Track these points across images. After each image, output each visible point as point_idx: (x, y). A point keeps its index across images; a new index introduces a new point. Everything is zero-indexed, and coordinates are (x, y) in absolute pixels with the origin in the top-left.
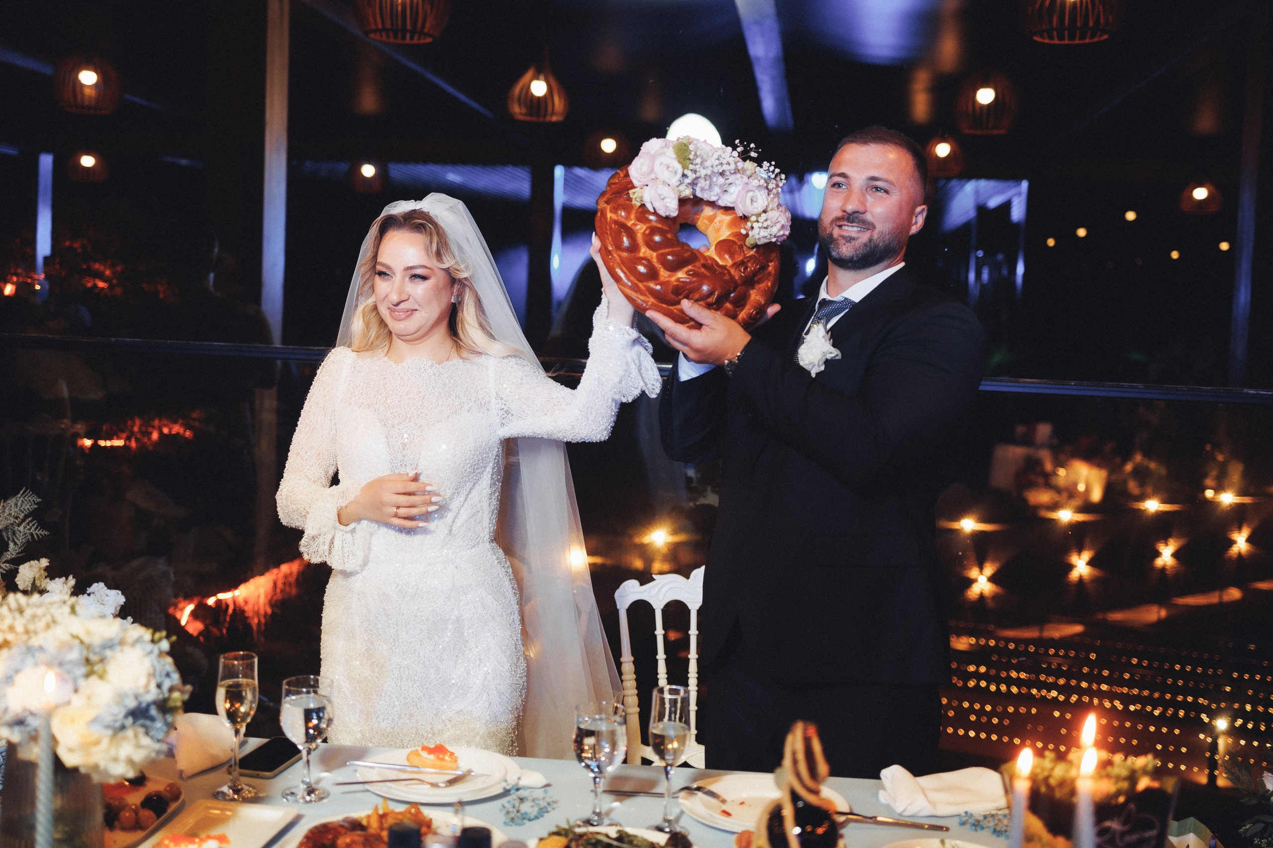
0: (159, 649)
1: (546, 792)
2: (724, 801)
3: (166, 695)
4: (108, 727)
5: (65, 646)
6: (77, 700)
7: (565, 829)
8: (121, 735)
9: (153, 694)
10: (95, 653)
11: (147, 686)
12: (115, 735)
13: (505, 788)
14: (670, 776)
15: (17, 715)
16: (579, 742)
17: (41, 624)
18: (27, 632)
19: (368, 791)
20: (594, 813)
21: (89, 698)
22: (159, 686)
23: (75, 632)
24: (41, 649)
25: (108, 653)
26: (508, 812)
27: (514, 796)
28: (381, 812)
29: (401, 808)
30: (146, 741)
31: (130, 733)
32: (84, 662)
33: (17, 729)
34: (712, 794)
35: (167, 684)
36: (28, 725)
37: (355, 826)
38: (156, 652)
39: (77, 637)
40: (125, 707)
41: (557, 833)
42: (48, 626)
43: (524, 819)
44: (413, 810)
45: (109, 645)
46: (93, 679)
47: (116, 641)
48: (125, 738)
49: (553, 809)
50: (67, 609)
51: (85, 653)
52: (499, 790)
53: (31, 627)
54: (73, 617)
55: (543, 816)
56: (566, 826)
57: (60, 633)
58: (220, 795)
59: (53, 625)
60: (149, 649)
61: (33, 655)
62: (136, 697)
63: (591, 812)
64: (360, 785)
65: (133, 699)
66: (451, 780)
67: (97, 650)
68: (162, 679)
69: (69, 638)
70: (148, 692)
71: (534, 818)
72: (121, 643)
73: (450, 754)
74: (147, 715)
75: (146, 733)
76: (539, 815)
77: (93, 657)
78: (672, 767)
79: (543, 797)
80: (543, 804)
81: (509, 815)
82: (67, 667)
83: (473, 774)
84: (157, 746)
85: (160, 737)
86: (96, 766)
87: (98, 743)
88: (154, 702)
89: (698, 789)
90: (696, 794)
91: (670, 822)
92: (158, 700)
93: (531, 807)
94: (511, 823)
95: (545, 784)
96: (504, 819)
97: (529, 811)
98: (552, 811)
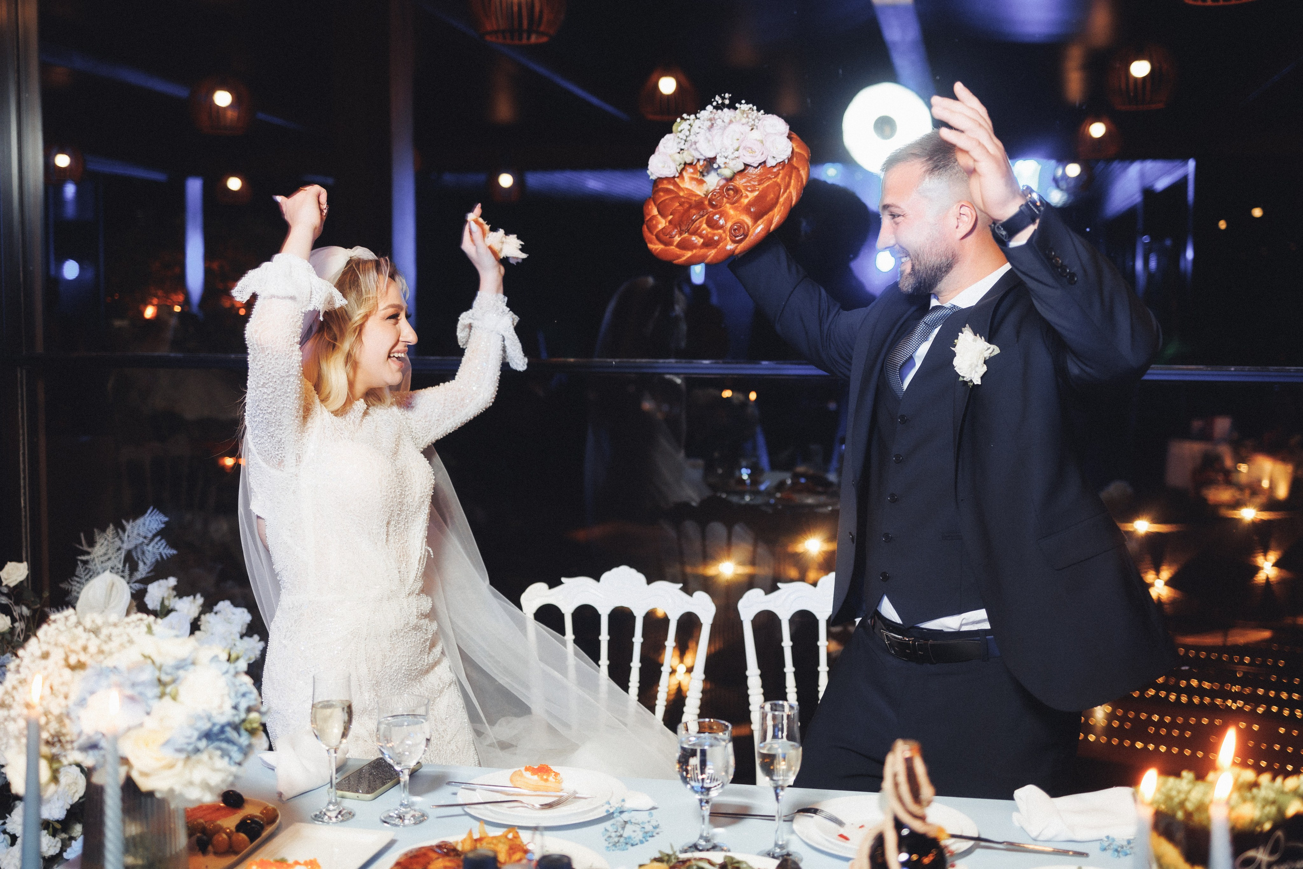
0: (236, 668)
1: (651, 815)
2: (840, 823)
3: (243, 716)
4: (180, 751)
5: (136, 668)
6: (150, 722)
7: (668, 855)
8: (194, 758)
9: (225, 715)
10: (167, 674)
11: (220, 707)
12: (188, 758)
13: (608, 811)
14: (780, 798)
15: (89, 737)
17: (114, 645)
18: (101, 652)
19: (467, 814)
20: (701, 837)
21: (162, 720)
22: (235, 708)
23: (147, 653)
24: (115, 670)
25: (181, 673)
26: (610, 837)
27: (617, 820)
28: (476, 837)
29: (499, 832)
30: (223, 763)
31: (204, 757)
32: (156, 682)
33: (91, 752)
34: (832, 819)
35: (244, 705)
36: (101, 748)
37: (447, 850)
38: (232, 671)
39: (149, 657)
40: (197, 729)
41: (659, 860)
42: (122, 646)
43: (627, 844)
44: (510, 836)
45: (181, 665)
46: (167, 699)
47: (189, 661)
48: (199, 762)
49: (658, 834)
50: (144, 628)
51: (157, 674)
52: (601, 814)
53: (106, 648)
54: (148, 636)
55: (647, 841)
56: (670, 852)
57: (132, 655)
58: (318, 818)
59: (128, 645)
60: (224, 669)
61: (107, 676)
62: (209, 718)
63: (698, 836)
64: (459, 808)
65: (206, 721)
66: (554, 802)
67: (169, 671)
68: (239, 700)
69: (142, 658)
70: (222, 714)
71: (637, 844)
72: (193, 663)
73: (555, 775)
74: (223, 736)
75: (222, 756)
76: (644, 840)
77: (165, 678)
78: (782, 788)
79: (649, 819)
80: (648, 828)
81: (611, 840)
82: (139, 689)
83: (577, 795)
84: (234, 769)
85: (238, 760)
86: (171, 791)
87: (171, 766)
88: (229, 724)
89: (815, 811)
90: (812, 817)
91: (782, 847)
92: (234, 723)
93: (634, 831)
94: (614, 848)
95: (650, 807)
96: (606, 844)
97: (633, 836)
98: (657, 836)
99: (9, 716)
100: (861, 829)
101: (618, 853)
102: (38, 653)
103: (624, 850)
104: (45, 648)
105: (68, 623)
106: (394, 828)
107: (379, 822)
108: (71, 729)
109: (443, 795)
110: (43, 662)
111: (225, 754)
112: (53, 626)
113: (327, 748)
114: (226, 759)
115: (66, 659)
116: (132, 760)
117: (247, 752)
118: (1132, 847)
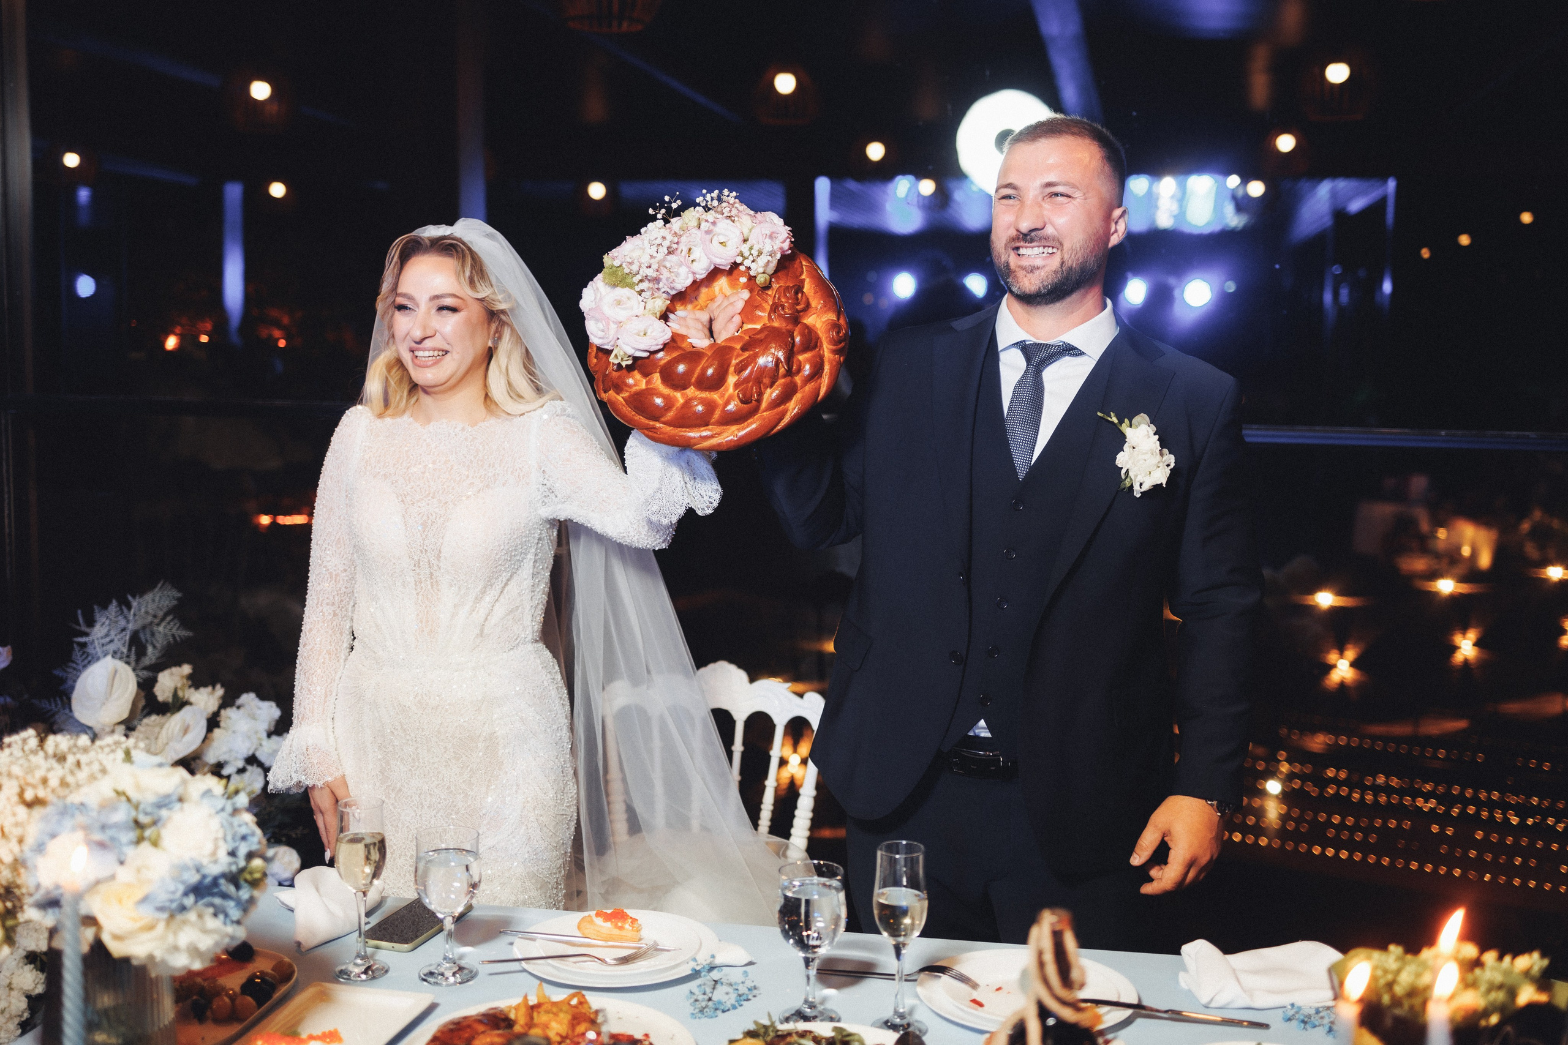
0: (234, 804)
1: (747, 973)
2: (975, 986)
3: (242, 863)
4: (161, 909)
5: (106, 806)
6: (124, 875)
7: (765, 1027)
8: (179, 917)
9: (221, 864)
10: (146, 814)
11: (214, 853)
12: (172, 916)
13: (694, 969)
14: (901, 954)
15: (48, 893)
17: (82, 775)
18: (64, 783)
19: (525, 971)
20: (806, 1002)
21: (139, 871)
22: (232, 854)
23: (120, 789)
24: (82, 807)
25: (164, 813)
26: (696, 1000)
27: (706, 979)
28: (533, 1002)
29: (562, 996)
30: (213, 923)
31: (192, 916)
32: (132, 824)
33: (50, 911)
34: (963, 979)
35: (243, 850)
36: (62, 906)
37: (497, 1020)
38: (229, 809)
39: (124, 794)
40: (183, 882)
41: (751, 1034)
43: (716, 1009)
44: (574, 1002)
45: (164, 803)
46: (145, 846)
47: (175, 798)
48: (185, 922)
49: (754, 996)
50: (120, 754)
51: (133, 813)
52: (686, 971)
53: (70, 779)
54: (127, 766)
55: (741, 1005)
56: (767, 1022)
57: (105, 788)
58: (343, 975)
59: (99, 775)
60: (220, 806)
61: (73, 816)
62: (198, 869)
63: (802, 1001)
64: (517, 963)
65: (194, 872)
66: (629, 956)
67: (149, 810)
68: (237, 844)
69: (113, 795)
70: (216, 862)
71: (728, 1010)
72: (181, 800)
73: (631, 922)
74: (216, 890)
75: (215, 915)
76: (737, 1005)
77: (144, 819)
79: (743, 980)
80: (743, 989)
81: (698, 1005)
82: (110, 832)
83: (659, 947)
84: (230, 929)
85: (235, 918)
86: (151, 957)
87: (151, 927)
88: (224, 875)
89: (942, 970)
90: (940, 977)
91: (902, 1016)
92: (231, 872)
93: (726, 995)
94: (700, 1015)
95: (746, 962)
96: (691, 1010)
97: (724, 998)
98: (754, 999)
100: (997, 992)
101: (704, 1020)
103: (712, 1017)
105: (26, 747)
106: (436, 988)
107: (416, 980)
108: (26, 880)
109: (496, 949)
111: (219, 912)
112: (8, 751)
114: (221, 917)
115: (21, 794)
116: (101, 919)
117: (247, 906)
118: (1322, 1018)
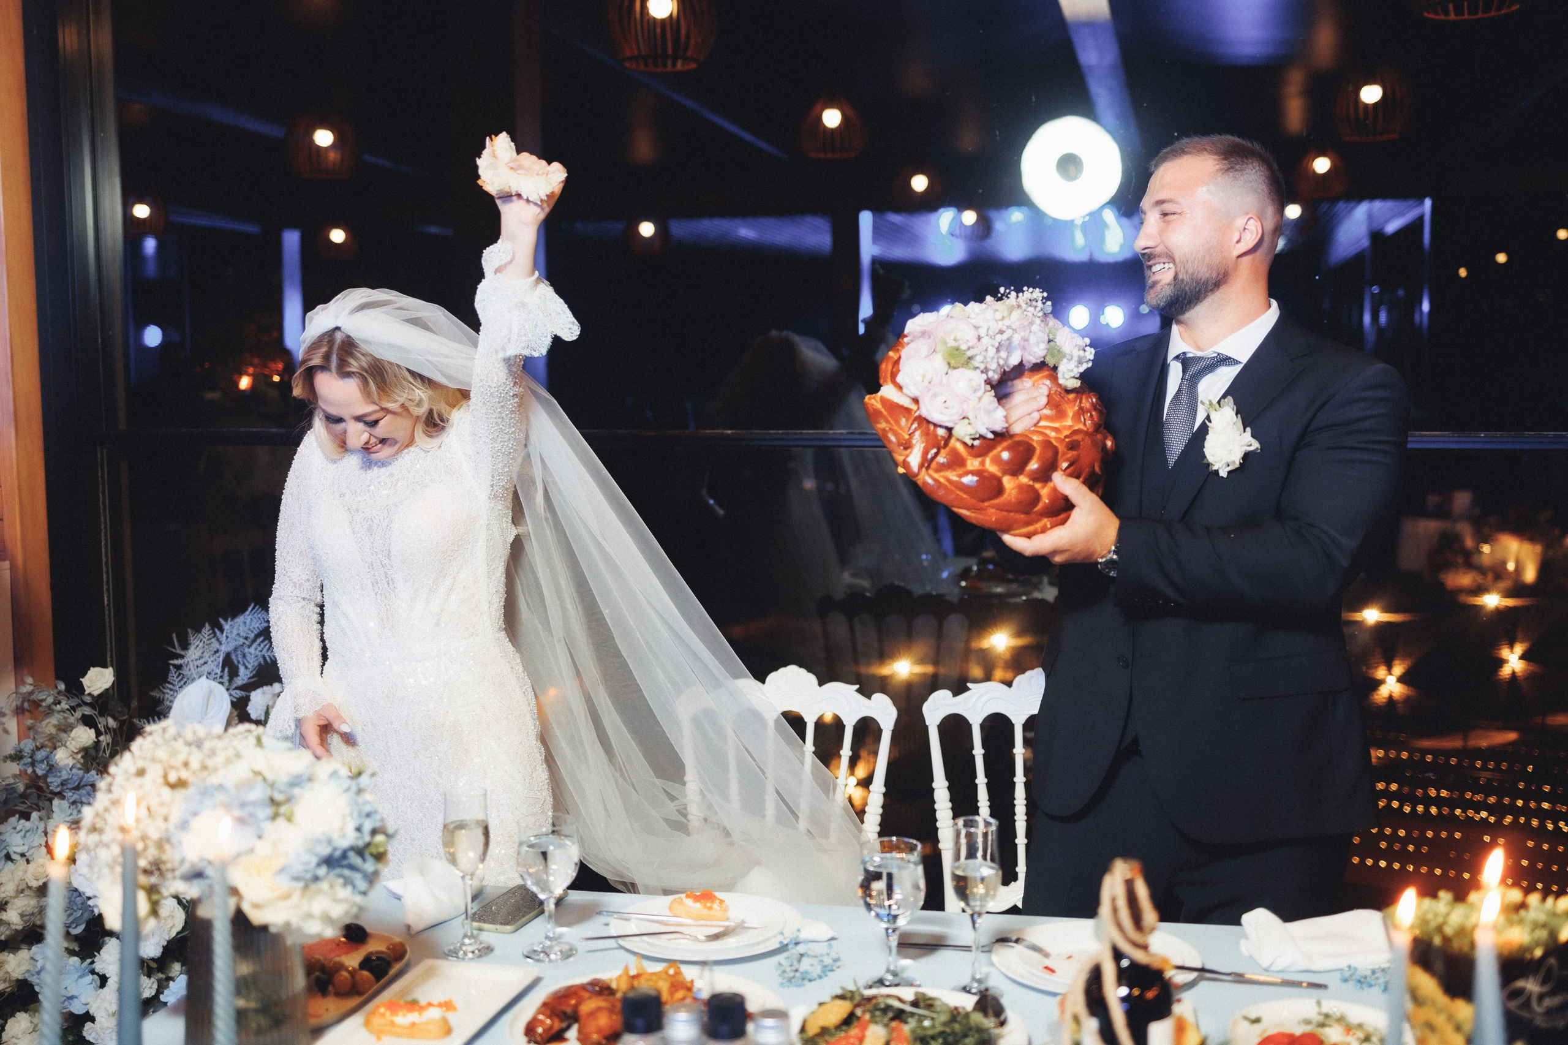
0: (357, 784)
1: (830, 946)
2: (1047, 955)
3: (367, 839)
4: (297, 879)
5: (244, 785)
6: (262, 848)
7: (851, 991)
8: (313, 887)
9: (348, 838)
10: (280, 792)
11: (342, 829)
12: (306, 887)
13: (781, 943)
14: (977, 926)
15: (193, 865)
16: (866, 886)
17: (219, 759)
18: (204, 768)
19: (621, 947)
20: (888, 971)
21: (275, 843)
22: (359, 829)
23: (257, 768)
24: (221, 787)
25: (296, 791)
26: (784, 972)
27: (792, 952)
28: (633, 972)
29: (658, 967)
30: (344, 893)
31: (324, 885)
32: (268, 801)
33: (194, 882)
34: (1035, 948)
35: (368, 826)
36: (207, 877)
37: (602, 989)
38: (354, 789)
39: (259, 773)
40: (316, 855)
41: (841, 997)
43: (803, 979)
44: (671, 972)
45: (297, 782)
46: (281, 822)
47: (305, 777)
48: (319, 891)
49: (838, 967)
50: (252, 741)
51: (269, 792)
52: (774, 945)
53: (209, 763)
54: (259, 751)
55: (826, 975)
56: (853, 988)
57: (241, 771)
58: (453, 953)
59: (235, 759)
60: (345, 786)
61: (212, 795)
62: (329, 842)
63: (884, 969)
64: (612, 940)
65: (326, 844)
66: (718, 932)
67: (283, 788)
68: (361, 820)
69: (251, 775)
70: (344, 836)
71: (814, 980)
72: (310, 779)
73: (720, 902)
74: (345, 862)
75: (345, 885)
76: (822, 974)
77: (278, 797)
78: (980, 914)
79: (828, 951)
80: (828, 961)
81: (786, 975)
82: (250, 809)
83: (746, 925)
84: (358, 899)
85: (362, 888)
86: (288, 925)
87: (287, 897)
88: (352, 848)
89: (1017, 940)
90: (1013, 947)
91: (979, 981)
92: (358, 846)
93: (812, 965)
94: (788, 984)
95: (829, 937)
96: (780, 980)
97: (810, 969)
98: (837, 970)
99: (101, 841)
100: (1069, 960)
101: (793, 990)
102: (133, 770)
103: (800, 986)
104: (141, 764)
105: (167, 736)
106: (539, 964)
107: (521, 956)
108: (171, 856)
109: (593, 927)
110: (139, 781)
111: (348, 882)
112: (149, 739)
113: (461, 875)
114: (349, 888)
115: (165, 777)
116: (242, 889)
117: (372, 878)
118: (1377, 978)
